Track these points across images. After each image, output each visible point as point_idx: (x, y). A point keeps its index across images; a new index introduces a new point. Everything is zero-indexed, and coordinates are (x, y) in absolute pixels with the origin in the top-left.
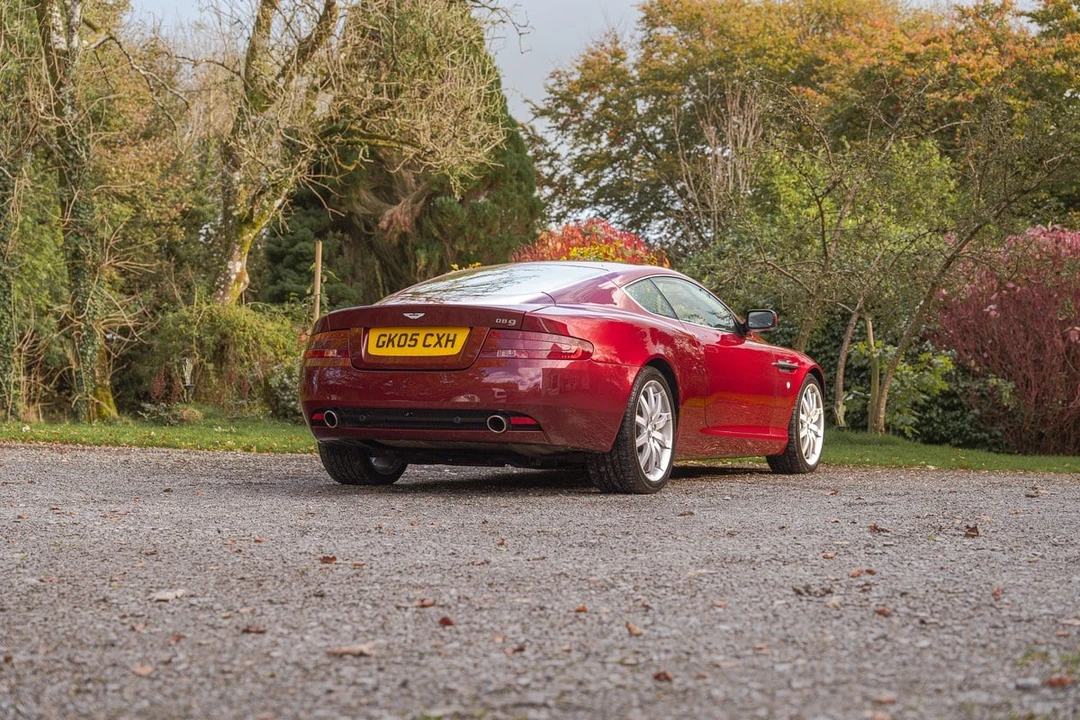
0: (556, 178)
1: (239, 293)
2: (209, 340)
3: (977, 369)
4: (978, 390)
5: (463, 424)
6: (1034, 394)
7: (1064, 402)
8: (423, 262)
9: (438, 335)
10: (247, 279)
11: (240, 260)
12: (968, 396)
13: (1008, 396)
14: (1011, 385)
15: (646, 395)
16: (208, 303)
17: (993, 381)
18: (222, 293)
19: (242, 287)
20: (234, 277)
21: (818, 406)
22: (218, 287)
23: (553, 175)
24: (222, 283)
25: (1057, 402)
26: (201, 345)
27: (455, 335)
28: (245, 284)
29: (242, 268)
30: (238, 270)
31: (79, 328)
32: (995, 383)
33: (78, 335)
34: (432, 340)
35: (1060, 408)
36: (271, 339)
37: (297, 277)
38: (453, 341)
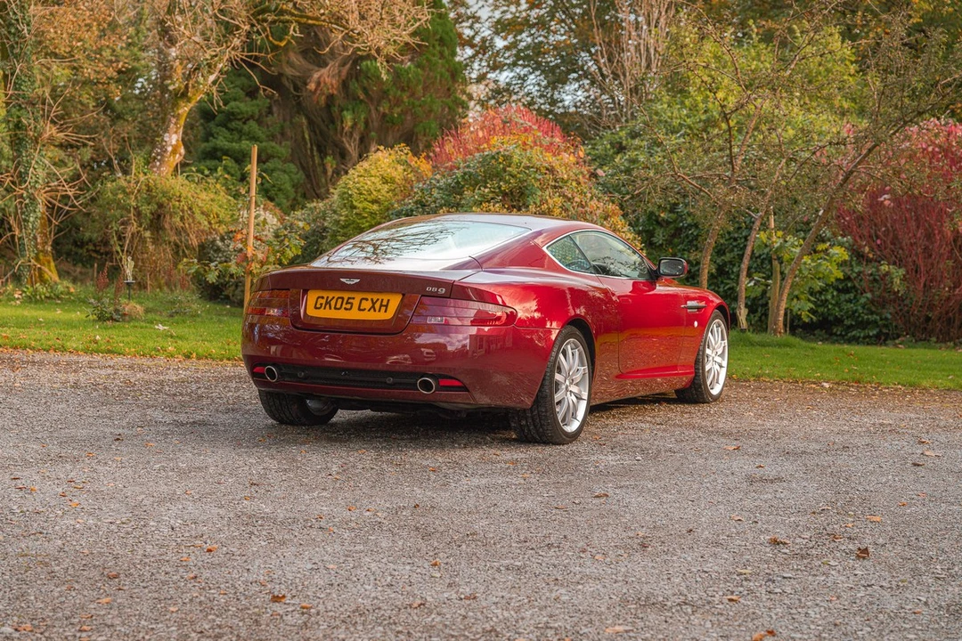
0: (478, 39)
1: (175, 164)
2: (146, 209)
3: (871, 256)
4: (871, 275)
5: (394, 384)
6: (923, 280)
7: (950, 288)
8: (350, 124)
9: (372, 300)
10: (182, 151)
11: (176, 132)
12: (861, 280)
13: (898, 282)
14: (902, 271)
15: (565, 353)
16: (145, 174)
17: (884, 268)
18: (158, 163)
19: (178, 158)
20: (170, 149)
21: (723, 339)
22: (155, 158)
23: (473, 37)
24: (158, 154)
25: (944, 288)
26: (139, 214)
27: (389, 300)
28: (180, 155)
29: (177, 140)
30: (174, 142)
31: (21, 196)
32: (887, 269)
33: (21, 203)
34: (367, 305)
35: (947, 294)
36: (205, 209)
37: (227, 134)
38: (386, 306)
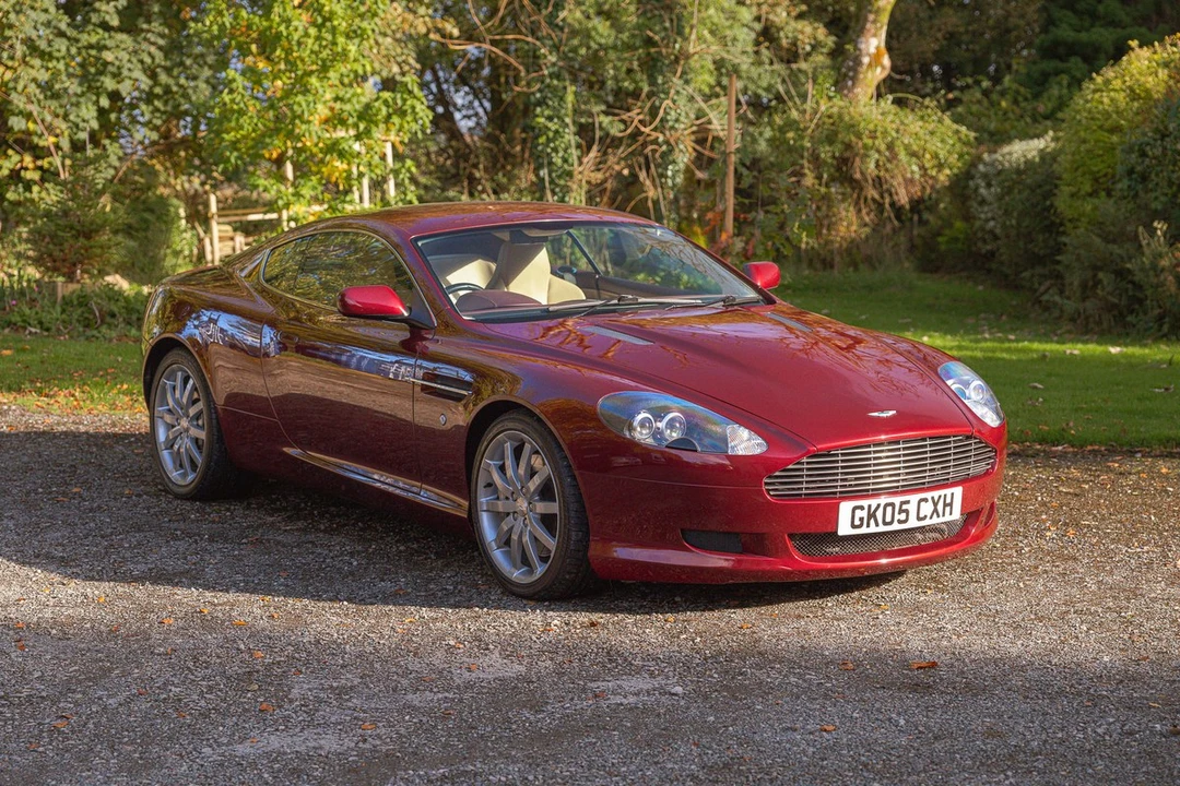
1: (875, 83)
2: (826, 152)
10: (886, 61)
11: (875, 35)
16: (830, 98)
18: (850, 83)
19: (879, 74)
20: (866, 60)
22: (846, 75)
24: (850, 69)
28: (883, 68)
29: (878, 48)
30: (872, 50)
31: (655, 142)
33: (654, 151)
36: (915, 148)
